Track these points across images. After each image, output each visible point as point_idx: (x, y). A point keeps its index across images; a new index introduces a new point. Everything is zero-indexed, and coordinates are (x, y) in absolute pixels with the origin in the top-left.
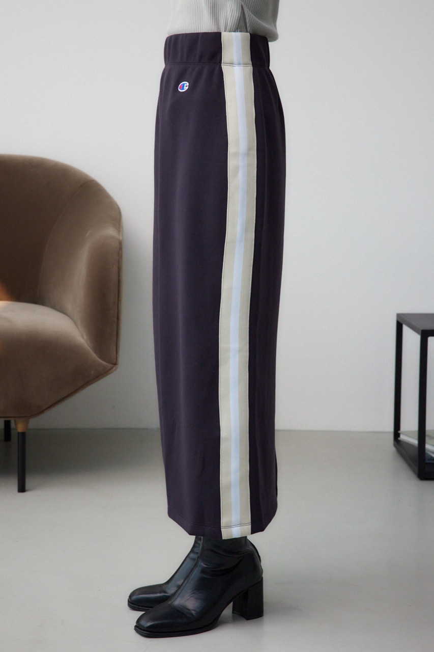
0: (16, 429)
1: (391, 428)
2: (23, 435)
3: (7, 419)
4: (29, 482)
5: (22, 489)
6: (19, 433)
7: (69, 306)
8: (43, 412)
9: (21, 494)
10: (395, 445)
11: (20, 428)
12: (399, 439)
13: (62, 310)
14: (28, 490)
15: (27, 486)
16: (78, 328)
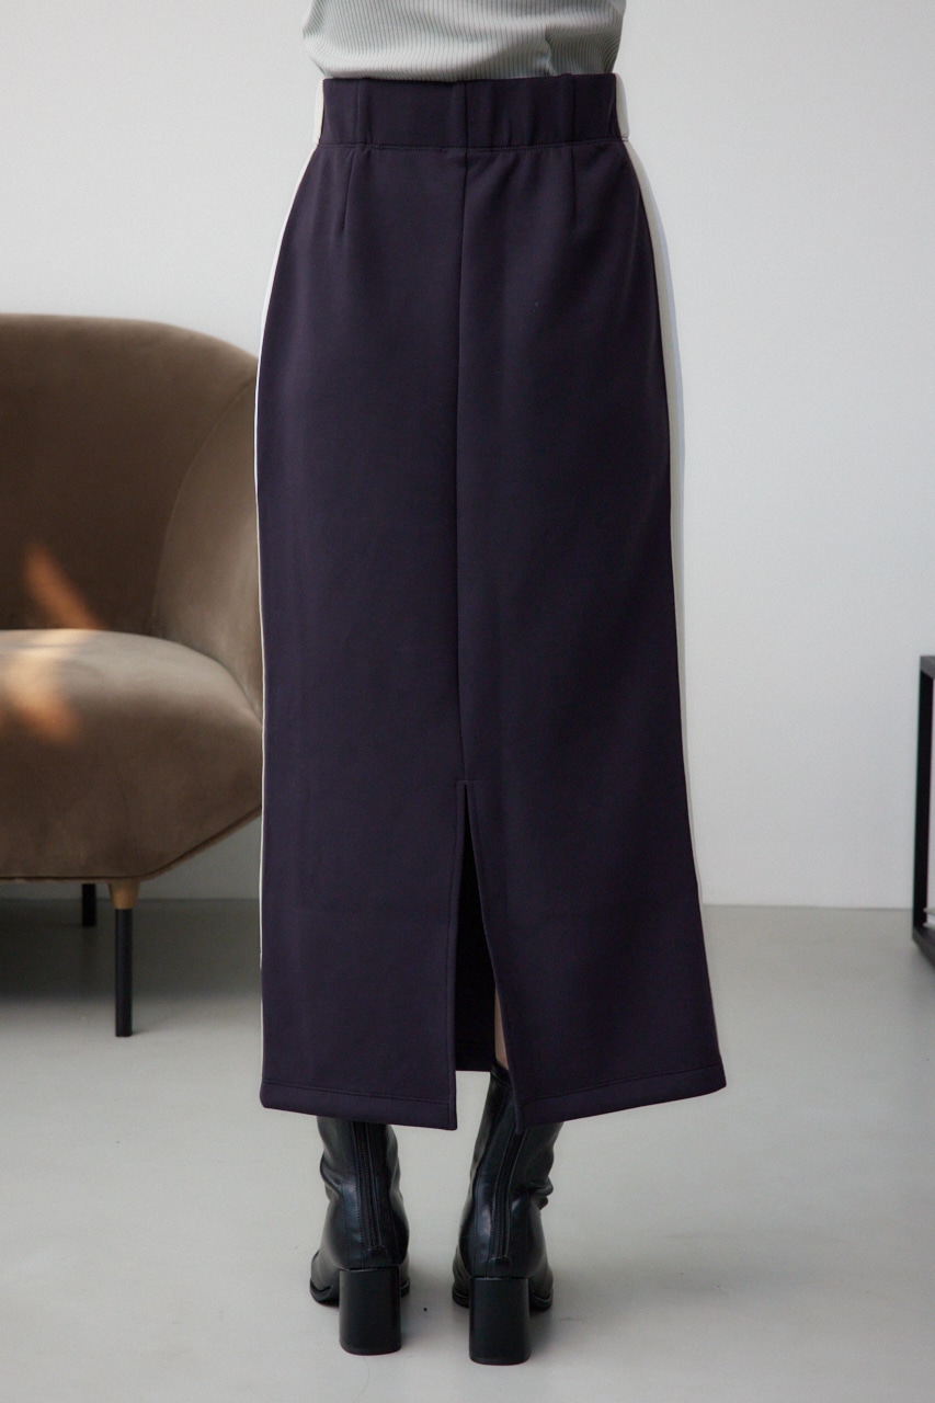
0: (111, 900)
1: (906, 899)
2: (125, 917)
3: (91, 882)
4: (139, 1015)
5: (124, 1029)
6: (117, 911)
7: (223, 642)
8: (167, 867)
9: (123, 1040)
10: (915, 938)
11: (121, 901)
12: (925, 925)
13: (204, 648)
14: (137, 1033)
15: (135, 1023)
16: (241, 687)
